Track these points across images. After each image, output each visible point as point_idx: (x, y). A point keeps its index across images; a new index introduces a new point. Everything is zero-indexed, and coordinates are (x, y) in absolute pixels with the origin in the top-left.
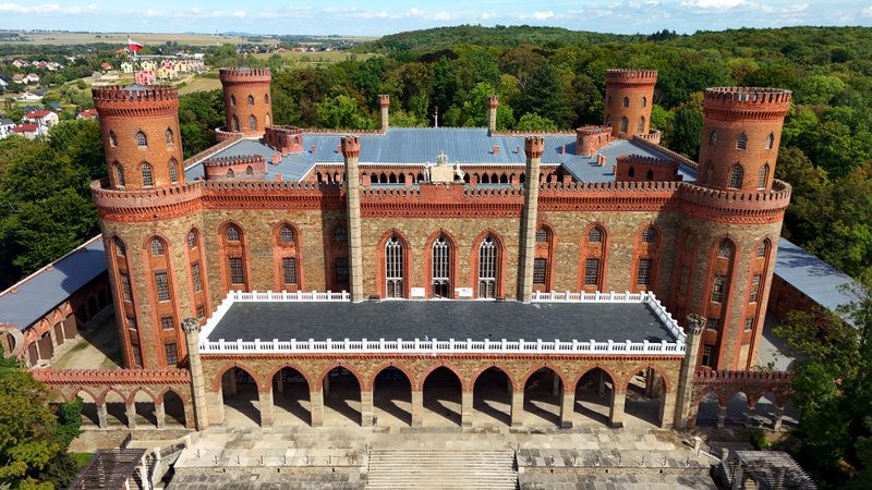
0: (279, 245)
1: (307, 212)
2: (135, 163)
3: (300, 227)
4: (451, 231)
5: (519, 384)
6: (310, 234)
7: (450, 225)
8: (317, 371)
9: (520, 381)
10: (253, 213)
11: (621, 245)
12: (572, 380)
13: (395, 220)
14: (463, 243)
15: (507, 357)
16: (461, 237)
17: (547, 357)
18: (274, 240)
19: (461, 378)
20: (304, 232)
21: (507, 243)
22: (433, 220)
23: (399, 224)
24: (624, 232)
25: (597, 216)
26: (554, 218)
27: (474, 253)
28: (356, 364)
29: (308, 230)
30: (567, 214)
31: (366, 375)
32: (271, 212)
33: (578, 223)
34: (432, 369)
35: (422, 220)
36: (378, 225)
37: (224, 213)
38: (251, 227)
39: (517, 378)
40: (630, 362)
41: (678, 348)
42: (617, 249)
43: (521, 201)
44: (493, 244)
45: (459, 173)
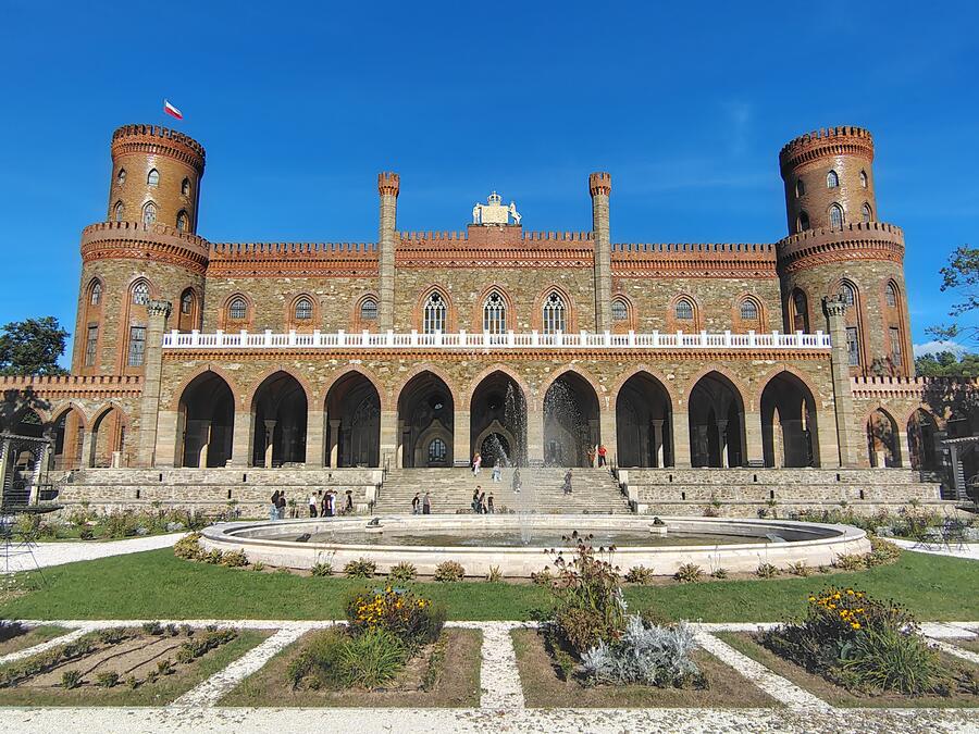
0: (293, 322)
1: (331, 280)
2: (140, 202)
3: (321, 299)
4: (506, 285)
5: (607, 400)
6: (332, 306)
7: (505, 277)
10: (267, 281)
11: (717, 321)
12: (682, 392)
13: (437, 271)
15: (588, 354)
16: (520, 292)
18: (287, 315)
19: (525, 389)
20: (325, 305)
21: (576, 298)
22: (484, 270)
23: (442, 277)
25: (684, 284)
26: (633, 287)
27: (535, 312)
29: (330, 302)
30: (647, 282)
31: (391, 384)
33: (660, 293)
35: (470, 270)
36: (417, 279)
37: (232, 281)
38: (263, 300)
39: (604, 389)
40: (758, 362)
41: (819, 340)
42: (712, 326)
43: (590, 246)
44: (560, 305)
45: (515, 214)
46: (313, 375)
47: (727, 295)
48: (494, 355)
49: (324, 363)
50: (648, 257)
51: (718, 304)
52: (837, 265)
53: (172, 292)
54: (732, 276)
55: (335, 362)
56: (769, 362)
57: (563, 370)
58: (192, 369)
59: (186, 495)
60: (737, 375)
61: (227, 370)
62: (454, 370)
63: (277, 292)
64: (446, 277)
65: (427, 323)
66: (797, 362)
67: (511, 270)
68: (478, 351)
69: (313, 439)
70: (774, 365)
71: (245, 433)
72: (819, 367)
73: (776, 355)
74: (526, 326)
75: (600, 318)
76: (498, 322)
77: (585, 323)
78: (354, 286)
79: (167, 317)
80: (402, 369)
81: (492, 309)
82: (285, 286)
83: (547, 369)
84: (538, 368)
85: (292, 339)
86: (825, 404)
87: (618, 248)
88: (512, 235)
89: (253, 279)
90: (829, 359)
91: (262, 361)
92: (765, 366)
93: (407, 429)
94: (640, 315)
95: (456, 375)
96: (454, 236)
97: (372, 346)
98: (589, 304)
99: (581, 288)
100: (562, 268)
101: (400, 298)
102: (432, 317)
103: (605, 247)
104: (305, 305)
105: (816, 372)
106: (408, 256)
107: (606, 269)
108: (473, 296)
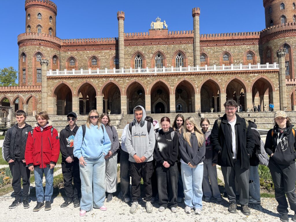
0: (91, 66)
1: (103, 51)
2: (36, 25)
3: (100, 58)
4: (163, 51)
5: (197, 89)
6: (103, 60)
7: (162, 48)
8: (100, 85)
9: (198, 87)
10: (81, 52)
11: (238, 61)
12: (224, 86)
13: (139, 47)
14: (168, 56)
15: (191, 74)
16: (168, 53)
17: (210, 74)
18: (89, 64)
19: (169, 87)
20: (101, 60)
21: (187, 55)
22: (155, 46)
23: (140, 49)
25: (226, 48)
26: (208, 50)
27: (173, 60)
28: (119, 81)
29: (103, 59)
30: (213, 48)
31: (123, 86)
32: (88, 52)
33: (217, 52)
34: (155, 82)
35: (150, 46)
36: (132, 50)
37: (69, 53)
38: (80, 59)
39: (196, 86)
40: (252, 75)
41: (275, 66)
42: (236, 63)
43: (192, 35)
44: (181, 57)
45: (166, 25)
46: (98, 84)
47: (242, 51)
48: (158, 75)
49: (101, 80)
50: (213, 39)
51: (238, 55)
52: (283, 38)
53: (49, 57)
54: (244, 44)
55: (104, 79)
56: (256, 75)
57: (182, 80)
58: (57, 83)
59: (57, 124)
60: (244, 80)
61: (68, 82)
62: (145, 81)
63: (85, 56)
64: (142, 49)
65: (136, 65)
66: (266, 75)
67: (164, 45)
68: (153, 74)
69: (99, 105)
70: (258, 76)
71: (76, 104)
72: (275, 76)
73: (258, 72)
74: (170, 65)
75: (196, 61)
76: (160, 64)
77: (190, 63)
78: (110, 53)
79: (47, 65)
80: (127, 81)
81: (158, 60)
82: (87, 54)
83: (177, 80)
84: (173, 79)
85: (90, 72)
86: (276, 89)
87: (202, 36)
88: (164, 33)
89: (76, 52)
90: (278, 72)
91: (80, 80)
92: (254, 76)
93: (130, 102)
94: (210, 60)
95: (145, 83)
96: (144, 34)
97: (117, 73)
98: (192, 56)
99: (189, 51)
100: (182, 44)
101: (127, 57)
102: (138, 63)
103: (198, 36)
104: (94, 60)
105: (273, 78)
106: (129, 42)
107: (198, 44)
108: (151, 55)
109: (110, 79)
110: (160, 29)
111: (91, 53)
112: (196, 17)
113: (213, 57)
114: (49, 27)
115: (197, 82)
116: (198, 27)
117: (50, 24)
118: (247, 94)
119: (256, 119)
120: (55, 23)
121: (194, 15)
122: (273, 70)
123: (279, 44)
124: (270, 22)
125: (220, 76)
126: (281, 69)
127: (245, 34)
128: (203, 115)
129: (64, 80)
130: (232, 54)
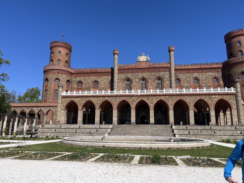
0: (93, 88)
1: (102, 77)
3: (100, 82)
4: (146, 77)
5: (171, 107)
6: (102, 84)
7: (146, 75)
8: (99, 102)
9: (171, 105)
10: (87, 78)
11: (206, 84)
12: (192, 105)
13: (128, 74)
14: (150, 81)
15: (166, 95)
16: (150, 79)
17: (181, 95)
18: (92, 86)
19: (149, 104)
20: (101, 83)
21: (165, 80)
22: (140, 73)
23: (129, 75)
24: (206, 80)
25: (196, 75)
26: (181, 76)
27: (154, 84)
28: (112, 99)
29: (102, 83)
30: (185, 74)
31: (115, 103)
32: (92, 77)
33: (189, 77)
34: (138, 101)
35: (136, 73)
36: (123, 76)
37: (78, 78)
38: (86, 82)
39: (170, 104)
41: (232, 90)
42: (204, 86)
43: (169, 65)
44: (160, 81)
45: (148, 58)
46: (97, 101)
47: (208, 77)
48: (141, 96)
49: (99, 98)
50: (185, 68)
52: (241, 68)
53: (64, 81)
54: (210, 72)
55: (102, 98)
56: (217, 96)
57: (159, 99)
58: (68, 100)
59: (66, 131)
60: (208, 100)
61: (76, 100)
62: (131, 100)
63: (89, 80)
64: (130, 75)
65: (126, 87)
66: (225, 96)
67: (147, 73)
68: (137, 95)
69: (97, 117)
70: (219, 97)
71: (81, 116)
72: (232, 97)
73: (219, 94)
74: (151, 87)
75: (172, 85)
76: (144, 87)
77: (167, 86)
78: (108, 78)
79: (62, 88)
80: (118, 99)
81: (142, 83)
82: (91, 79)
83: (155, 99)
84: (152, 99)
85: (92, 93)
86: (234, 108)
87: (177, 66)
88: (147, 64)
89: (83, 77)
90: (235, 95)
91: (84, 99)
92: (216, 97)
93: (121, 114)
94: (183, 83)
95: (131, 101)
96: (132, 65)
97: (111, 94)
98: (169, 81)
99: (166, 77)
100: (161, 72)
101: (119, 81)
102: (127, 86)
103: (173, 66)
104: (96, 83)
105: (231, 99)
106: (121, 70)
107: (173, 72)
108: (137, 80)
109: (106, 98)
110: (144, 61)
111: (93, 78)
112: (171, 52)
113: (185, 81)
114: (65, 61)
115: (170, 101)
116: (173, 59)
117: (66, 58)
118: (211, 111)
119: (216, 131)
120: (70, 58)
121: (170, 51)
122: (231, 93)
123: (238, 72)
124: (230, 54)
125: (188, 97)
126: (237, 92)
127: (211, 64)
128: (174, 127)
129: (73, 99)
130: (201, 79)
